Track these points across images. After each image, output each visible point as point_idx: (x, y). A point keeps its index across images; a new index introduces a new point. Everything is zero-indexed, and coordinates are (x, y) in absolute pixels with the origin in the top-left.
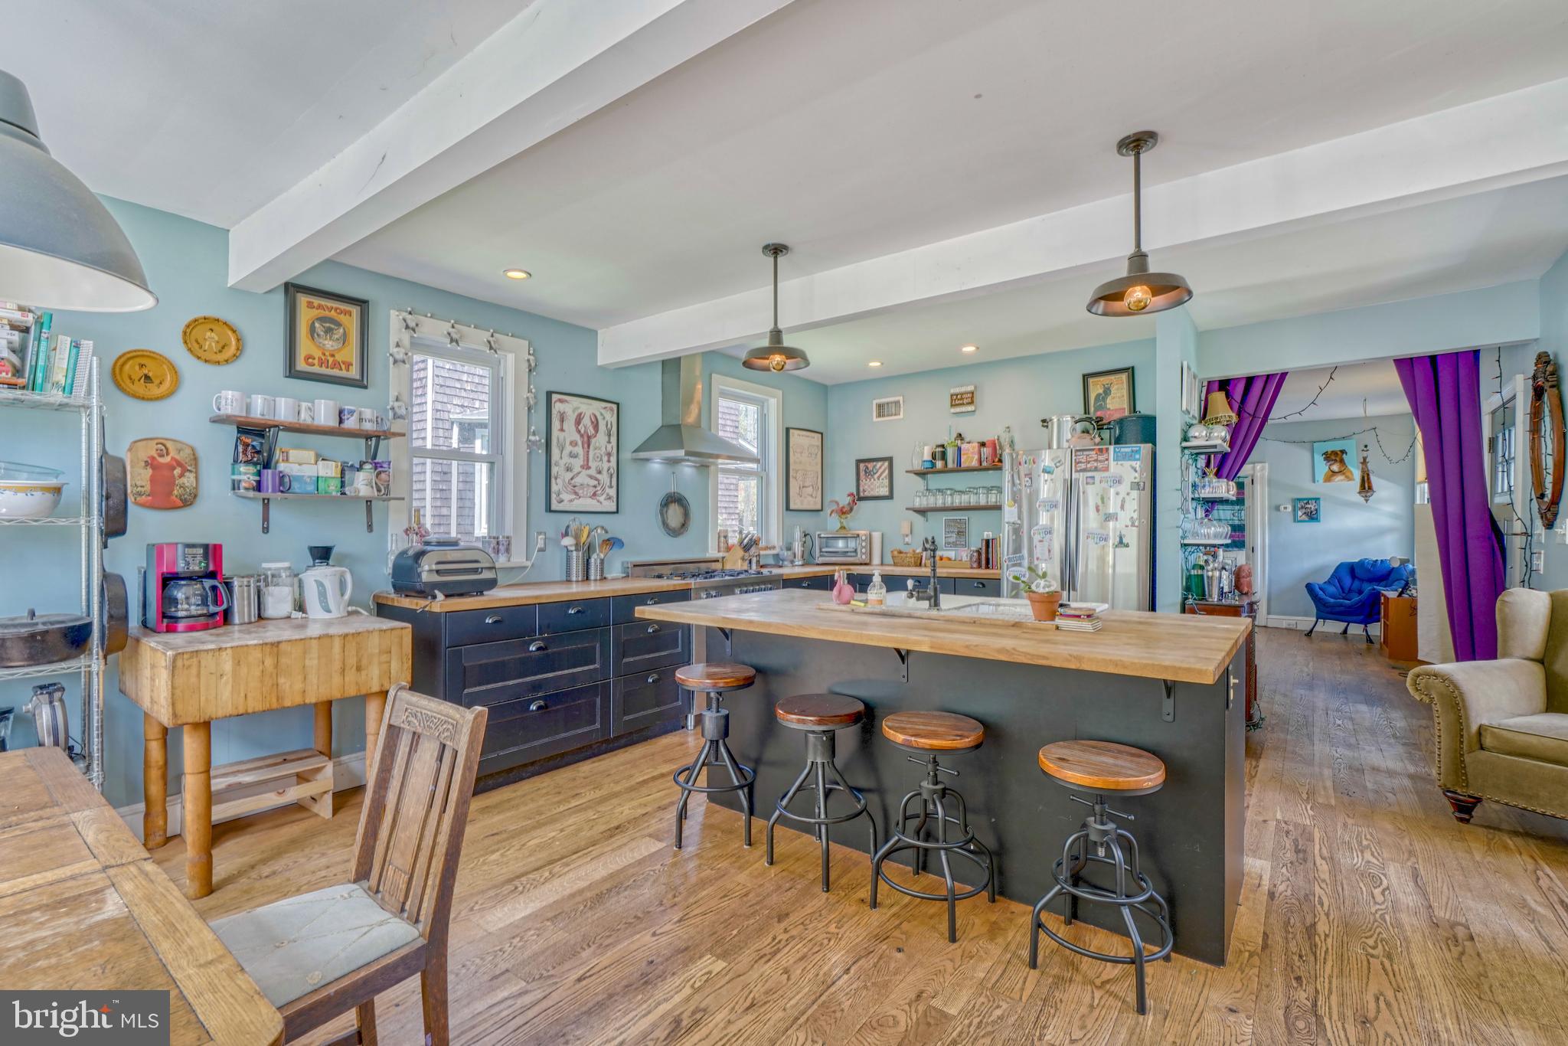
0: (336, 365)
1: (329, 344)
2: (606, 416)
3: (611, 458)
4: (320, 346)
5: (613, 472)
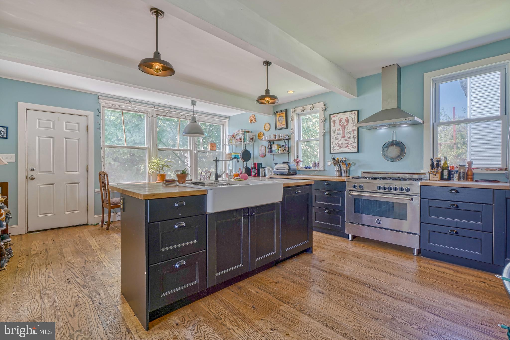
0: (282, 125)
2: (352, 117)
3: (355, 132)
4: (280, 122)
5: (355, 137)
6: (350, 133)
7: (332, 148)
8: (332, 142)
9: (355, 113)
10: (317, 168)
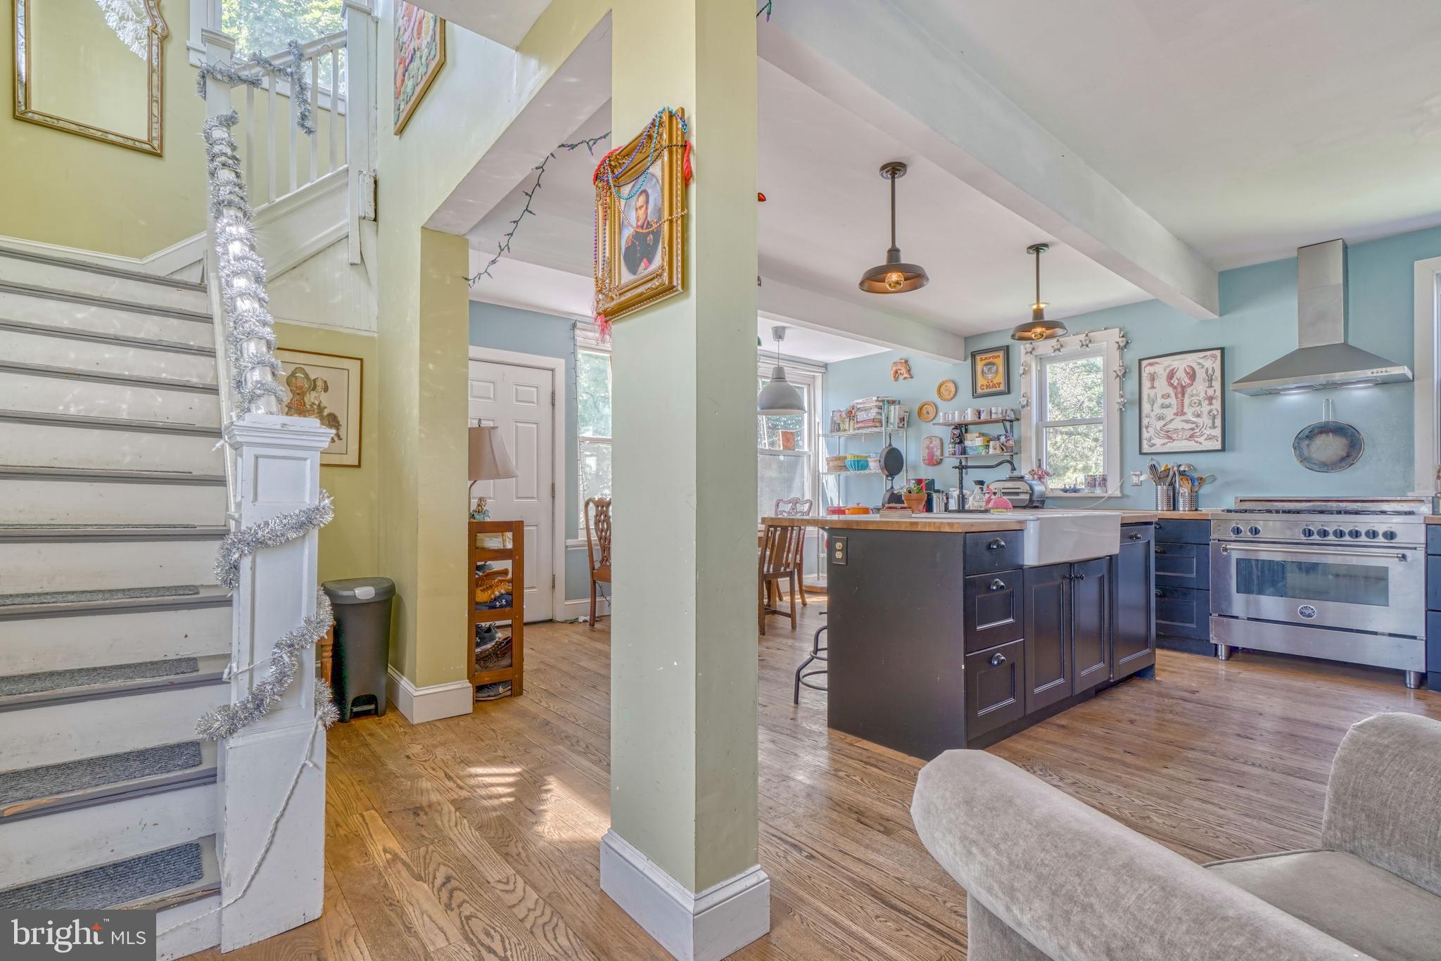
0: (994, 386)
1: (990, 376)
2: (1204, 364)
3: (1214, 401)
4: (987, 379)
5: (1216, 413)
6: (1200, 404)
7: (1145, 443)
8: (1147, 427)
9: (1214, 357)
10: (1098, 492)
